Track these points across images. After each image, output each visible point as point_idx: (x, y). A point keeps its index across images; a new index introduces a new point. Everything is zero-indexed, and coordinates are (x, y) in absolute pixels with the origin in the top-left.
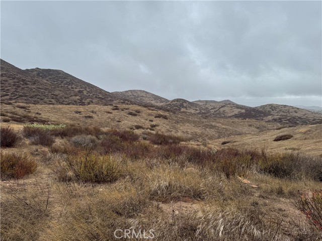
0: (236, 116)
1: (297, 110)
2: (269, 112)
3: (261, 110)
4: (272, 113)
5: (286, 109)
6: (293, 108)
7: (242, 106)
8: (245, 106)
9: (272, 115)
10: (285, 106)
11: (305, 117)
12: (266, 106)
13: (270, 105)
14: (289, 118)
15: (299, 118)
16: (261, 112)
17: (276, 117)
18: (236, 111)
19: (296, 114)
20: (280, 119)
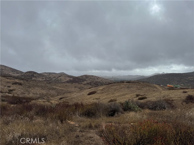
0: (68, 82)
1: (98, 78)
2: (85, 79)
3: (81, 78)
4: (86, 79)
5: (93, 77)
6: (96, 77)
7: (71, 76)
8: (72, 76)
9: (86, 81)
10: (93, 76)
11: (101, 81)
12: (83, 76)
13: (85, 75)
14: (94, 82)
15: (99, 82)
16: (81, 79)
17: (88, 82)
18: (68, 79)
19: (98, 80)
20: (90, 83)
